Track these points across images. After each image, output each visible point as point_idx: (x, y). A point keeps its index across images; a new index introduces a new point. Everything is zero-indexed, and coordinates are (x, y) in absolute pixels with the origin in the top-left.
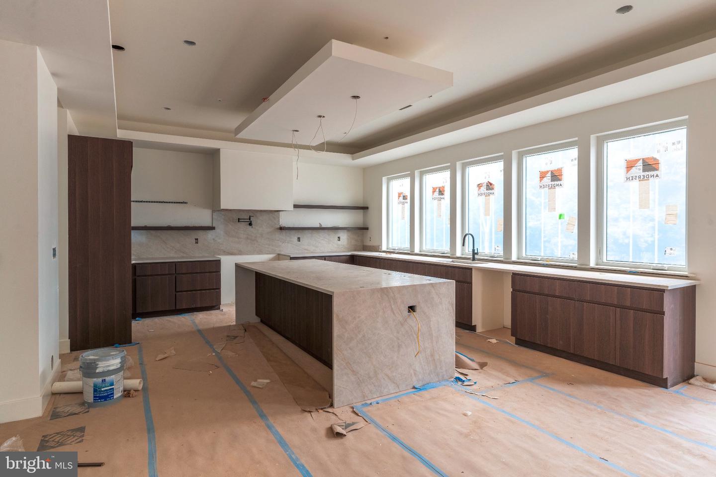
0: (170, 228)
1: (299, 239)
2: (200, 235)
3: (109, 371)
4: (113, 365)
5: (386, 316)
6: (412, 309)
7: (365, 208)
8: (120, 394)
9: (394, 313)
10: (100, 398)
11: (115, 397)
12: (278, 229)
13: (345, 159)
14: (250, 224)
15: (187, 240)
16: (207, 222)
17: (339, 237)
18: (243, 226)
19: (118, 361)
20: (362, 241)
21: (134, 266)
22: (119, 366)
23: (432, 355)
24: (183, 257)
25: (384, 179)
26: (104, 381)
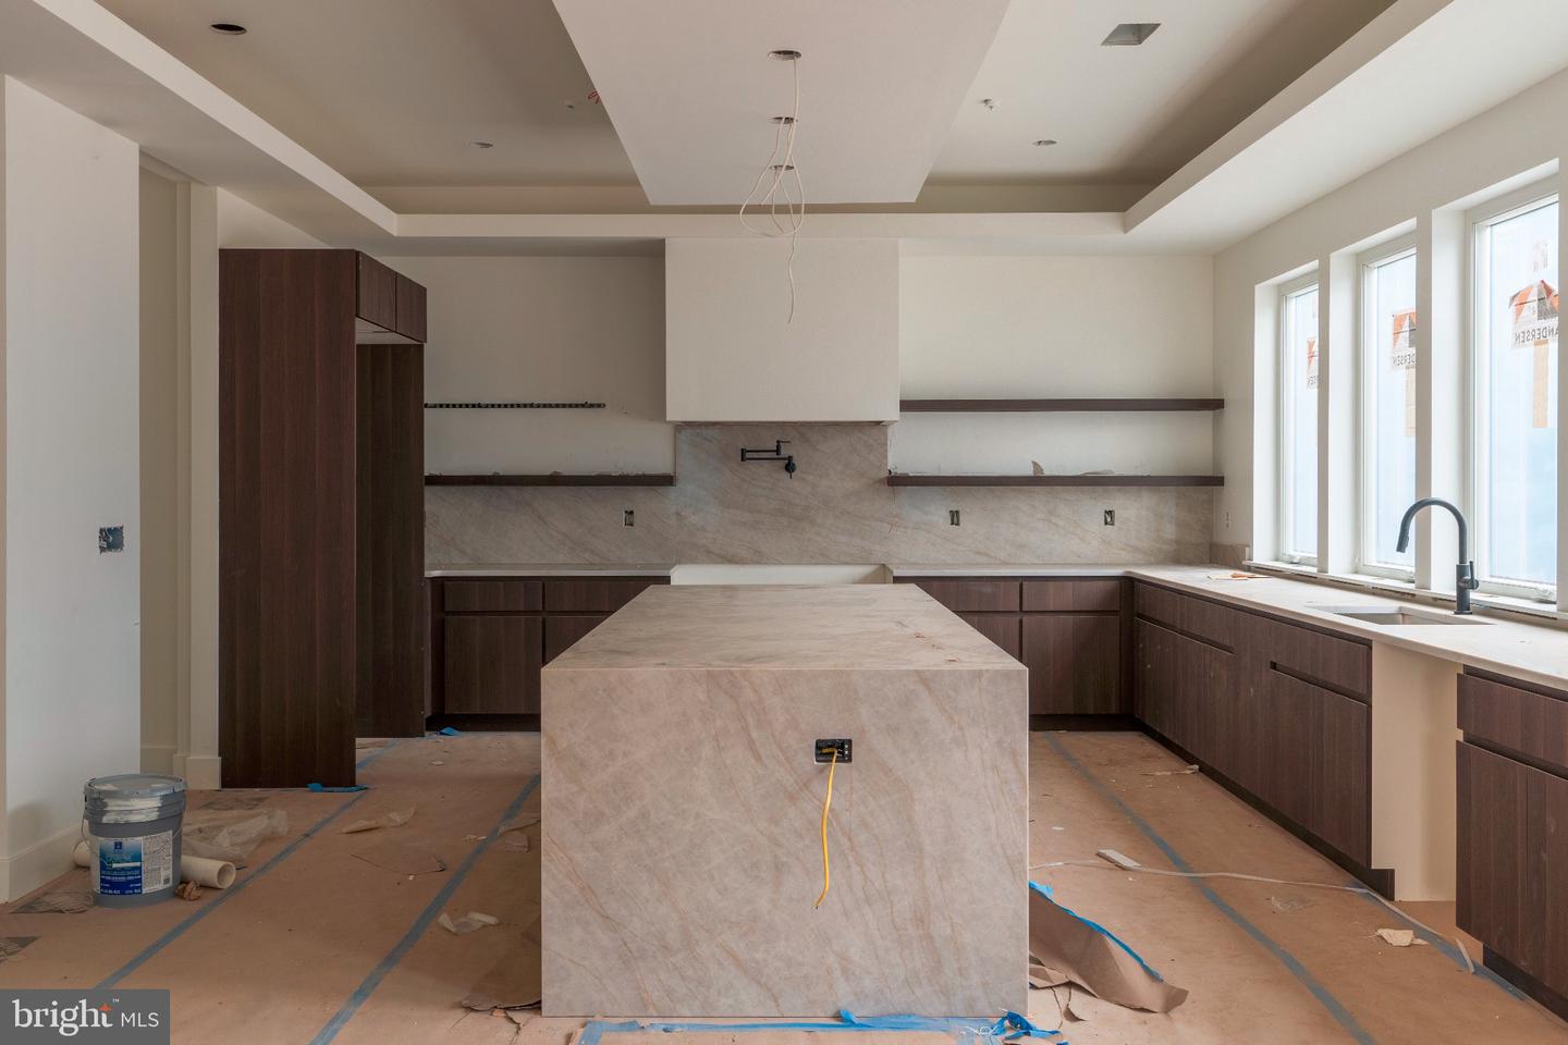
0: (554, 480)
1: (955, 518)
2: (641, 500)
3: (127, 824)
4: (139, 811)
5: (728, 762)
6: (833, 750)
7: (1216, 404)
8: (160, 886)
9: (758, 758)
10: (114, 886)
11: (145, 891)
12: (880, 481)
13: (1093, 229)
14: (790, 467)
15: (604, 511)
16: (659, 464)
17: (1110, 513)
18: (765, 474)
19: (155, 803)
20: (1208, 527)
21: (440, 583)
22: (154, 816)
23: (920, 921)
24: (591, 565)
25: (1263, 293)
26: (118, 845)
